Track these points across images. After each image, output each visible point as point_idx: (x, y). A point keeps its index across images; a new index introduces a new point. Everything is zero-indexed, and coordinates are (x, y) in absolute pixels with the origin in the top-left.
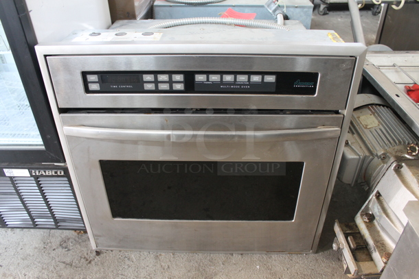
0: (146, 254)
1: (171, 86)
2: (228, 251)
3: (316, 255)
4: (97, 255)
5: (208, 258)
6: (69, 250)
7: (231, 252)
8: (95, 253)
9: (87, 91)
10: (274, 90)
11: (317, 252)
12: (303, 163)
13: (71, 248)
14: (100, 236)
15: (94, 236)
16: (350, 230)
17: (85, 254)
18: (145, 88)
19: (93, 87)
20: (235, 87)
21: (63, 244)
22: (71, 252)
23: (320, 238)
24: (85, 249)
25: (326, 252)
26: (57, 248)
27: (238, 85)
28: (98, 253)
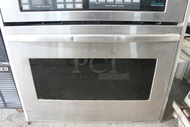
0: (58, 123)
1: (74, 6)
2: (108, 121)
3: (162, 123)
4: (29, 124)
5: (96, 126)
6: (12, 121)
7: (110, 122)
8: (27, 123)
9: (21, 10)
10: (139, 8)
11: (162, 122)
12: (156, 59)
13: (13, 120)
14: (30, 112)
15: (27, 111)
16: (183, 107)
17: (22, 124)
18: (58, 8)
19: (25, 7)
20: (114, 6)
21: (9, 118)
22: (13, 123)
23: (165, 112)
24: (22, 121)
25: (167, 122)
26: (5, 120)
27: (116, 4)
28: (29, 123)
